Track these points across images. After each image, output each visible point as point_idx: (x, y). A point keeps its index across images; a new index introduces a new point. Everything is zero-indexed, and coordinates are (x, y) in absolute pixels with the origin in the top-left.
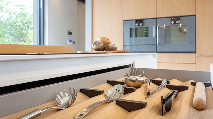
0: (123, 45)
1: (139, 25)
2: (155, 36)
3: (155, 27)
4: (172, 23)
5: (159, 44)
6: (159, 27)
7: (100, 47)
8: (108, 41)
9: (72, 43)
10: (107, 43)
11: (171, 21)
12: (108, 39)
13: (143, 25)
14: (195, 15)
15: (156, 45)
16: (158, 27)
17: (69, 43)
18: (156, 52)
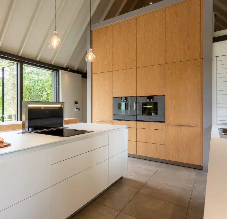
0: (113, 115)
2: (135, 109)
3: (135, 103)
5: (138, 115)
6: (138, 103)
9: (78, 109)
11: (147, 99)
14: (165, 96)
15: (136, 115)
17: (75, 110)
18: (136, 121)
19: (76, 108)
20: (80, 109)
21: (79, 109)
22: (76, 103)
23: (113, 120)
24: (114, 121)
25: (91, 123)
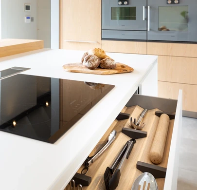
0: (102, 30)
1: (123, 4)
2: (145, 19)
3: (145, 8)
4: (168, 2)
5: (150, 29)
7: (96, 65)
8: (103, 55)
9: (30, 20)
10: (102, 56)
11: (167, 0)
12: (103, 52)
13: (128, 4)
15: (147, 31)
16: (149, 7)
17: (26, 20)
18: (147, 41)
19: (28, 18)
20: (35, 20)
21: (32, 20)
22: (28, 8)
23: (102, 39)
24: (103, 41)
25: (60, 48)
